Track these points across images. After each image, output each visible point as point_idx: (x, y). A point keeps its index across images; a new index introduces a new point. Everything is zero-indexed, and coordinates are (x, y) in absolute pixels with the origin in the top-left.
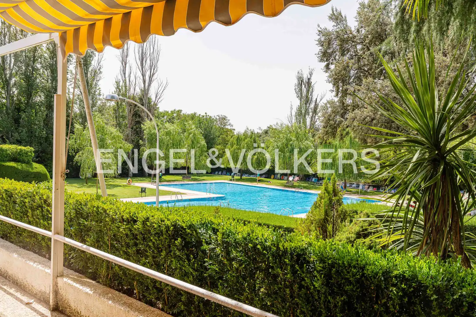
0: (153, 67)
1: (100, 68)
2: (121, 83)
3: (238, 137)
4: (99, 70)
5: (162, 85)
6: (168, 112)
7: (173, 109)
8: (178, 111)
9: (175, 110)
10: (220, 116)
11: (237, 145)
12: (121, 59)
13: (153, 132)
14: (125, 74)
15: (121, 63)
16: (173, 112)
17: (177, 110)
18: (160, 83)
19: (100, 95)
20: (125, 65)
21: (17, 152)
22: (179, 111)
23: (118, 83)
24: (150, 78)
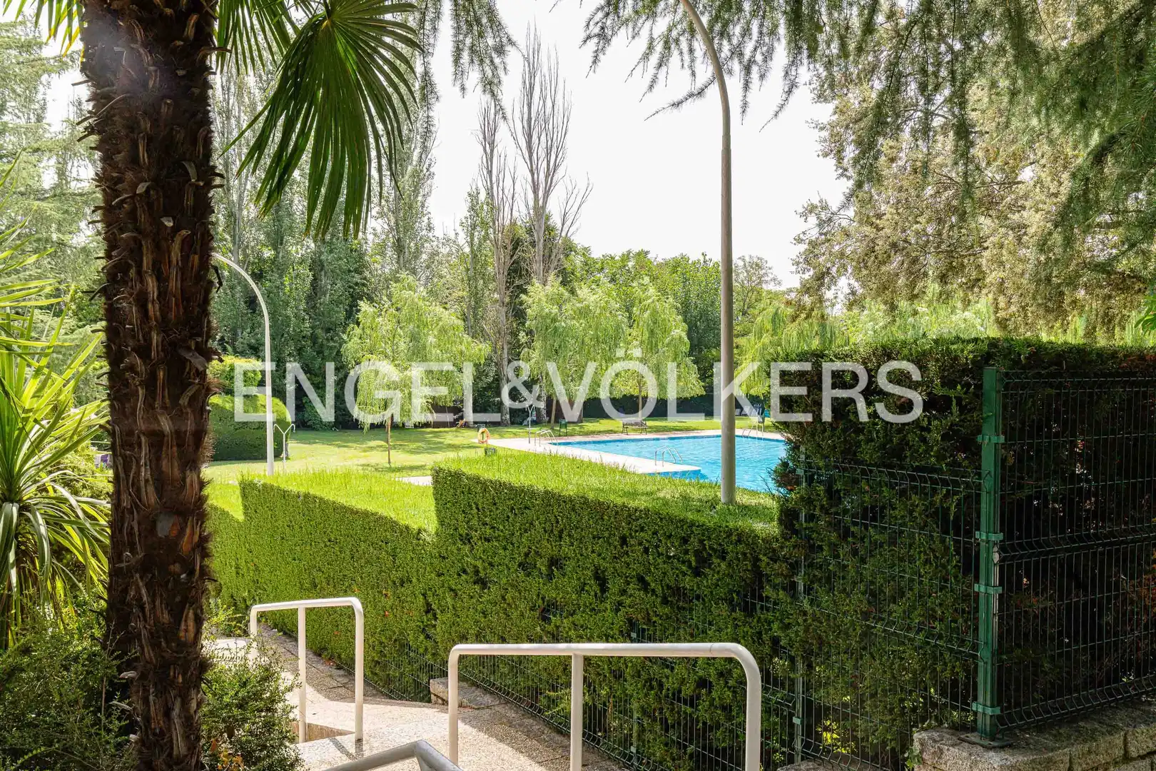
0: (554, 150)
1: (430, 165)
2: (482, 196)
3: (776, 313)
4: (428, 170)
5: (575, 192)
6: (612, 258)
7: (625, 251)
8: (639, 254)
9: (629, 252)
10: (747, 259)
11: (775, 333)
12: (481, 137)
13: (547, 310)
14: (490, 172)
15: (481, 149)
16: (626, 257)
17: (636, 249)
18: (570, 188)
19: (430, 228)
20: (492, 151)
21: (224, 371)
22: (642, 254)
23: (473, 197)
24: (547, 177)
